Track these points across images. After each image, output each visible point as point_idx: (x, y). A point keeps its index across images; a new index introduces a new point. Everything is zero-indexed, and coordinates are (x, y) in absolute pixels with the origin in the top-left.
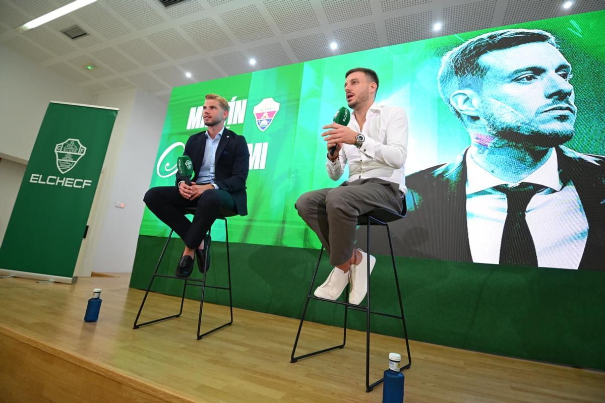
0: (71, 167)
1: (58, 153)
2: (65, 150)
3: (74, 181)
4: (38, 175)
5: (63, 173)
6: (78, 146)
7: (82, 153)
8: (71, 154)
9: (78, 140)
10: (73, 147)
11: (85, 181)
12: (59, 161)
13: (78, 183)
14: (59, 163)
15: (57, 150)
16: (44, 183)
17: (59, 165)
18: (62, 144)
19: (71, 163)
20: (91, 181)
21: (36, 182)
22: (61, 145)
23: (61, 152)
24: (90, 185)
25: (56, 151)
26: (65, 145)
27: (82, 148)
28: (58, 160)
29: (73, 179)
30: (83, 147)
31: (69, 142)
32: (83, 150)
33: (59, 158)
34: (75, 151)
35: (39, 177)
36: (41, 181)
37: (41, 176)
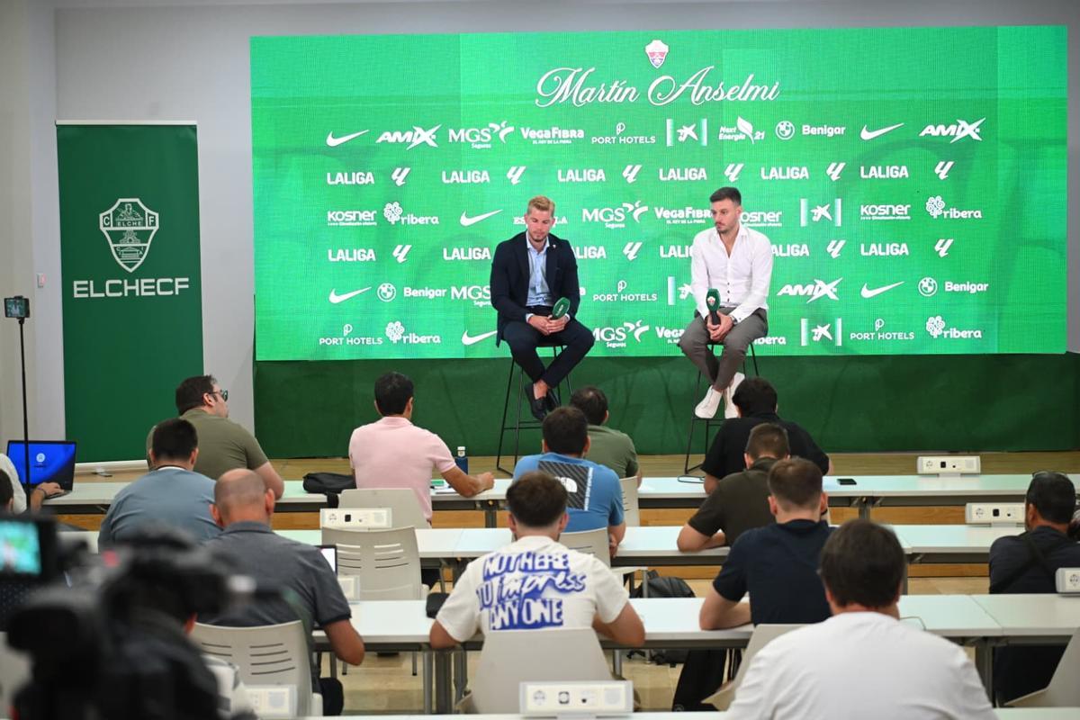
0: (141, 256)
1: (108, 232)
2: (119, 224)
3: (155, 284)
4: (86, 282)
5: (131, 270)
6: (142, 213)
7: (153, 224)
8: (135, 231)
9: (137, 200)
10: (134, 215)
11: (177, 280)
12: (115, 248)
13: (165, 287)
14: (117, 253)
15: (104, 226)
16: (103, 295)
17: (120, 257)
18: (110, 211)
19: (139, 248)
20: (187, 280)
21: (86, 295)
22: (109, 215)
23: (112, 228)
24: (187, 286)
25: (104, 230)
26: (116, 213)
27: (149, 215)
28: (112, 246)
29: (153, 281)
30: (151, 212)
31: (122, 205)
32: (154, 219)
33: (114, 243)
34: (139, 223)
35: (88, 286)
36: (95, 292)
37: (92, 282)
